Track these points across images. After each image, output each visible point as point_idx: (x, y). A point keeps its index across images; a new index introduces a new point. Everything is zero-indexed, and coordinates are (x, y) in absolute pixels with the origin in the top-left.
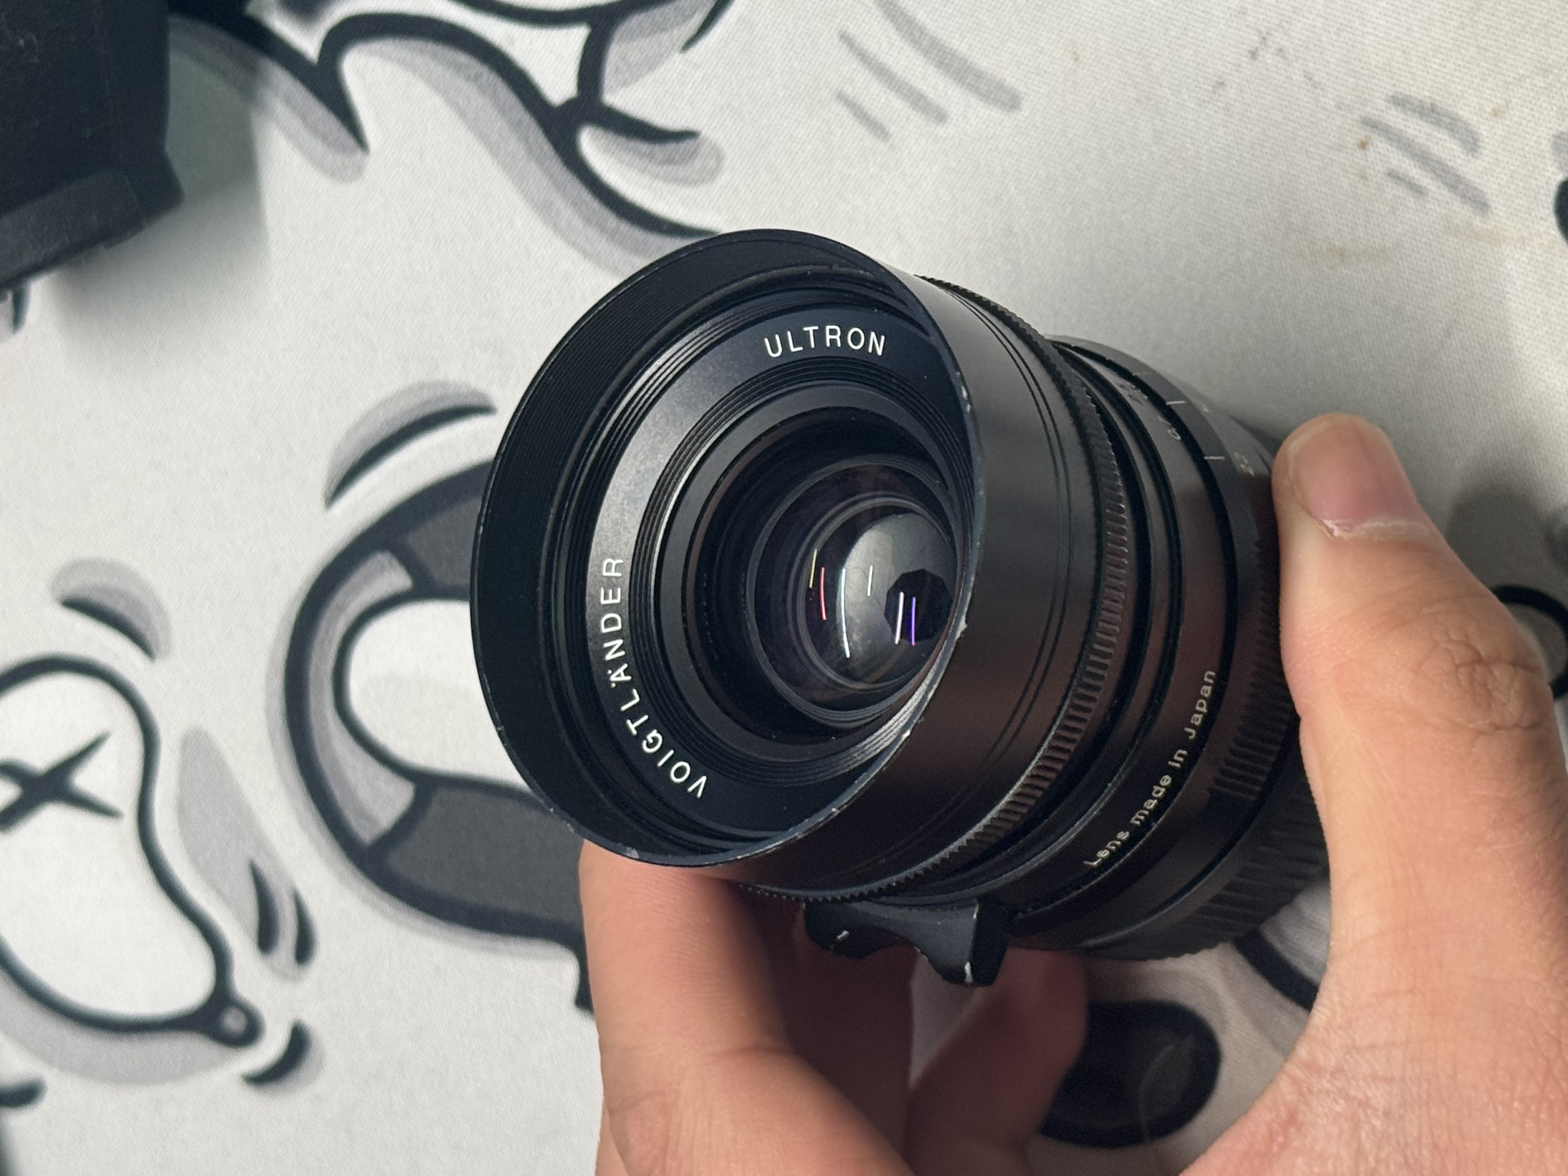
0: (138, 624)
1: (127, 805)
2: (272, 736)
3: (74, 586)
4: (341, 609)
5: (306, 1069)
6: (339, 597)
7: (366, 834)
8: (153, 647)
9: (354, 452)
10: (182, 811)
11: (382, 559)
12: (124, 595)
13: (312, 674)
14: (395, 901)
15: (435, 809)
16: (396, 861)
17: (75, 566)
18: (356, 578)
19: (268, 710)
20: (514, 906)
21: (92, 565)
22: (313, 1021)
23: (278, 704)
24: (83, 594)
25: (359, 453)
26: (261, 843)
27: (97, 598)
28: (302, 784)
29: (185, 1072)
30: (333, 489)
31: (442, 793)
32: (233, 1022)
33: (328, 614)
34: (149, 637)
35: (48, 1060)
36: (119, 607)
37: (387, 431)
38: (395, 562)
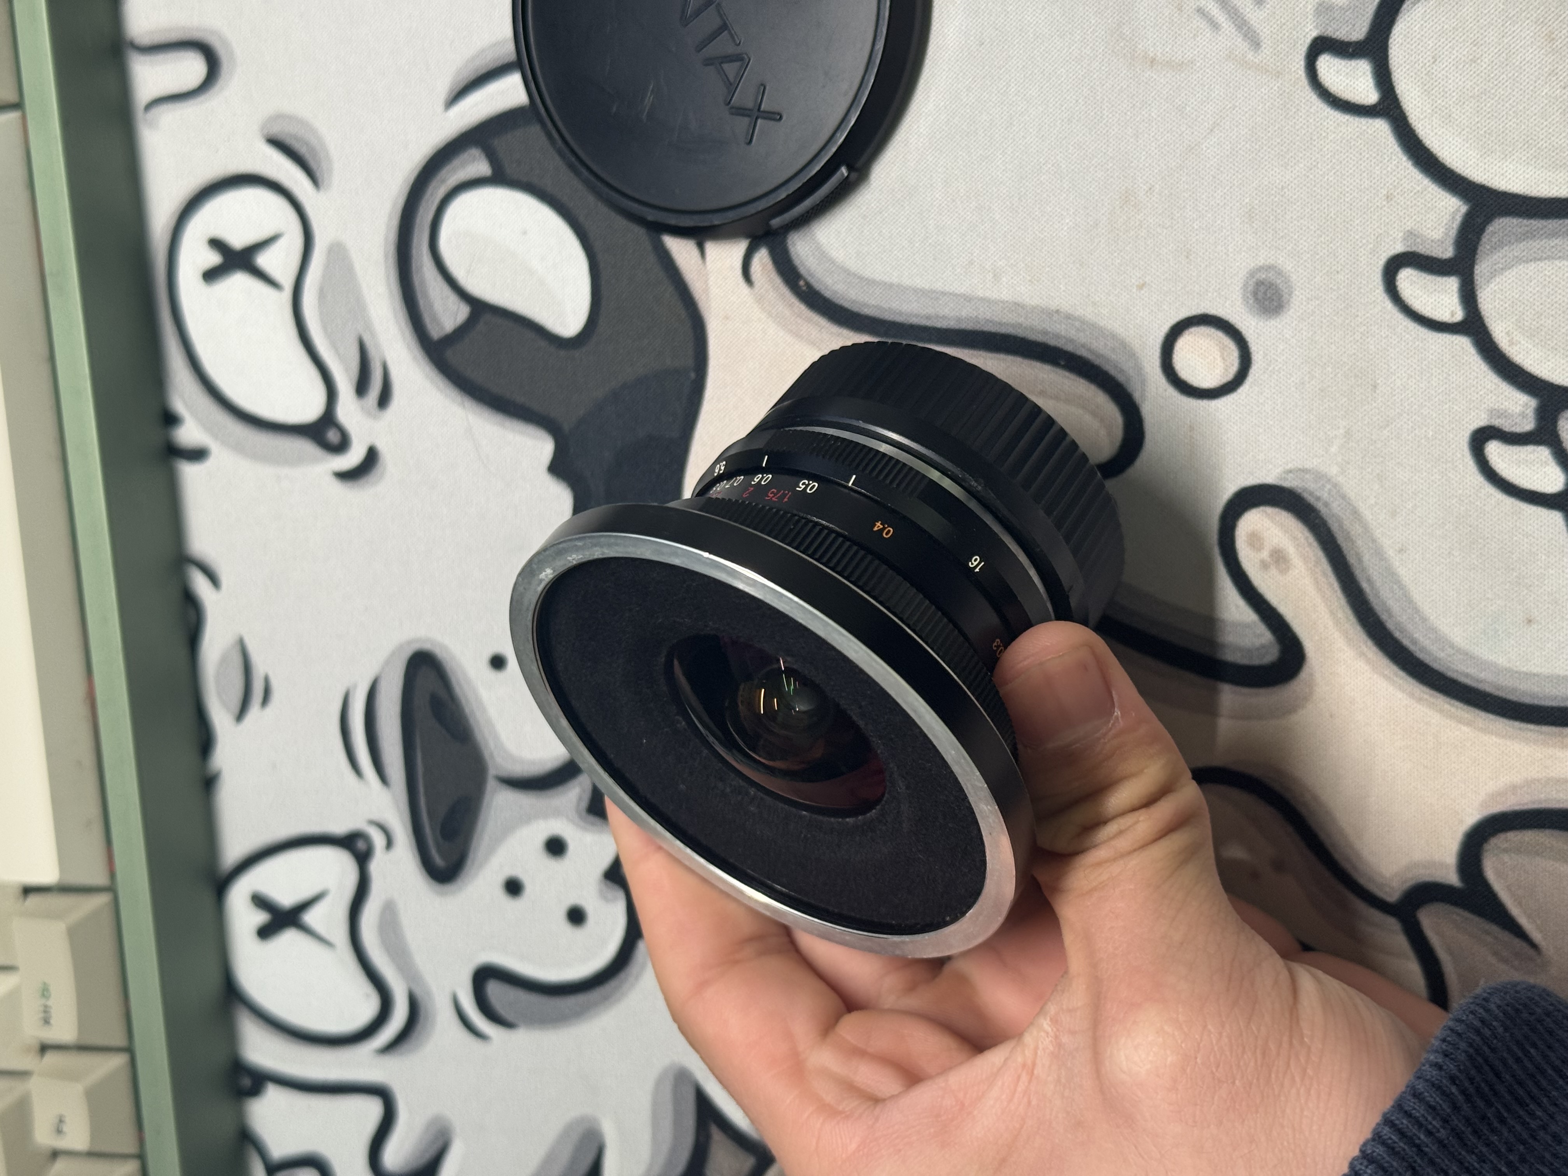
0: (313, 164)
1: (287, 283)
2: (386, 256)
3: (276, 130)
4: (443, 181)
5: (373, 477)
6: (444, 173)
7: (435, 333)
8: (320, 180)
9: (469, 74)
10: (322, 294)
11: (475, 152)
12: (307, 144)
13: (418, 220)
14: (446, 382)
15: (481, 327)
16: (450, 354)
17: (279, 117)
18: (456, 162)
19: (386, 239)
20: (520, 399)
21: (291, 118)
22: (383, 447)
23: (393, 236)
24: (282, 137)
25: (473, 77)
26: (368, 326)
27: (290, 141)
28: (401, 293)
29: (298, 461)
30: (452, 96)
31: (487, 317)
32: (333, 436)
33: (434, 184)
34: (318, 174)
35: (215, 437)
36: (302, 150)
37: (492, 66)
38: (483, 157)
